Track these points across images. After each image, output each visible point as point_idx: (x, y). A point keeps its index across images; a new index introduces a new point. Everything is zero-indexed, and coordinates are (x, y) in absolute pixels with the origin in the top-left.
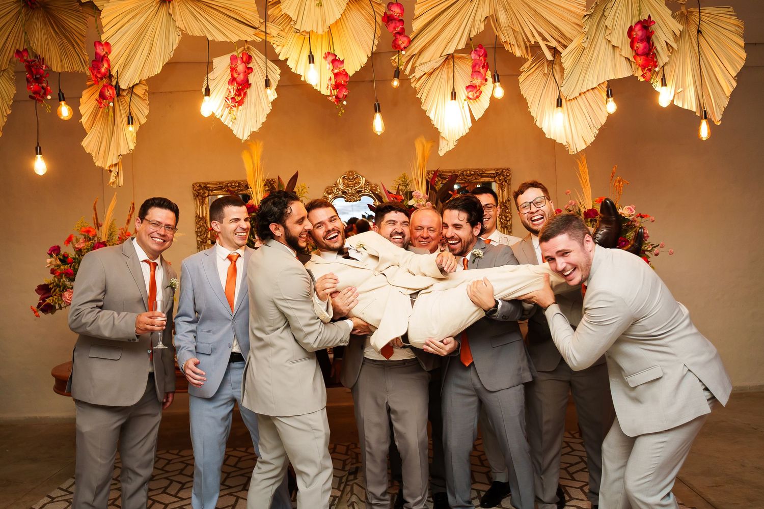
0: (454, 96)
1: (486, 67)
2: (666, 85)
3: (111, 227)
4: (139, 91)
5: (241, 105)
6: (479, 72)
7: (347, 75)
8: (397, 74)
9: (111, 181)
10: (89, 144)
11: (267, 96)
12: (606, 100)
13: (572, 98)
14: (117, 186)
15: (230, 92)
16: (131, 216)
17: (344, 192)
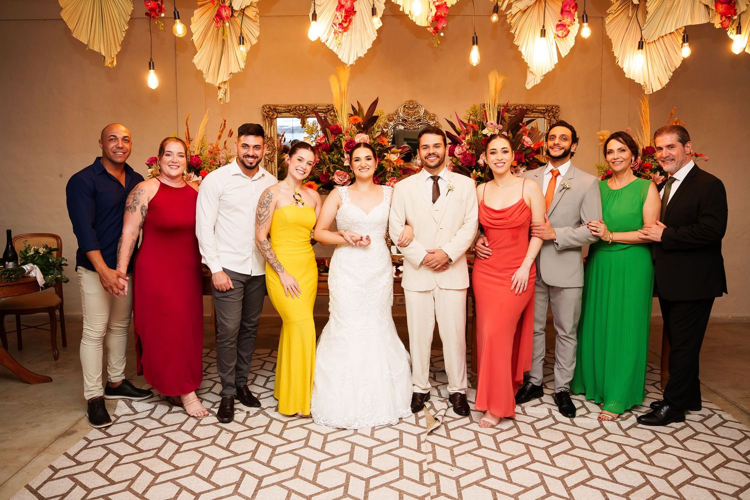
0: (543, 33)
1: (576, 7)
2: (740, 33)
3: (202, 141)
4: (250, 13)
5: (346, 31)
6: (570, 12)
7: (447, 7)
8: (496, 9)
9: (219, 98)
10: (200, 60)
11: (372, 24)
12: (682, 44)
13: (651, 41)
14: (225, 102)
15: (338, 18)
16: (222, 131)
17: (404, 120)
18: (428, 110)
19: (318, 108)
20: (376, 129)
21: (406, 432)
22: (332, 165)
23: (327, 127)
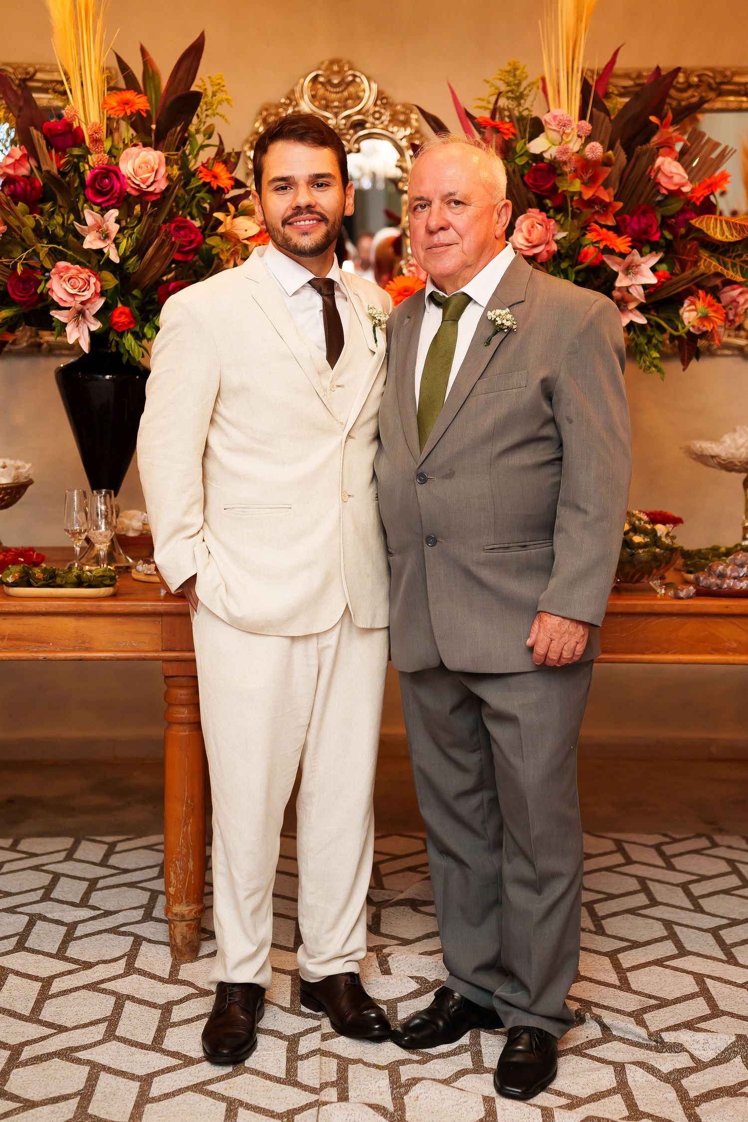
18: (389, 92)
19: (39, 76)
20: (200, 139)
21: (249, 1107)
22: (43, 248)
23: (32, 125)
